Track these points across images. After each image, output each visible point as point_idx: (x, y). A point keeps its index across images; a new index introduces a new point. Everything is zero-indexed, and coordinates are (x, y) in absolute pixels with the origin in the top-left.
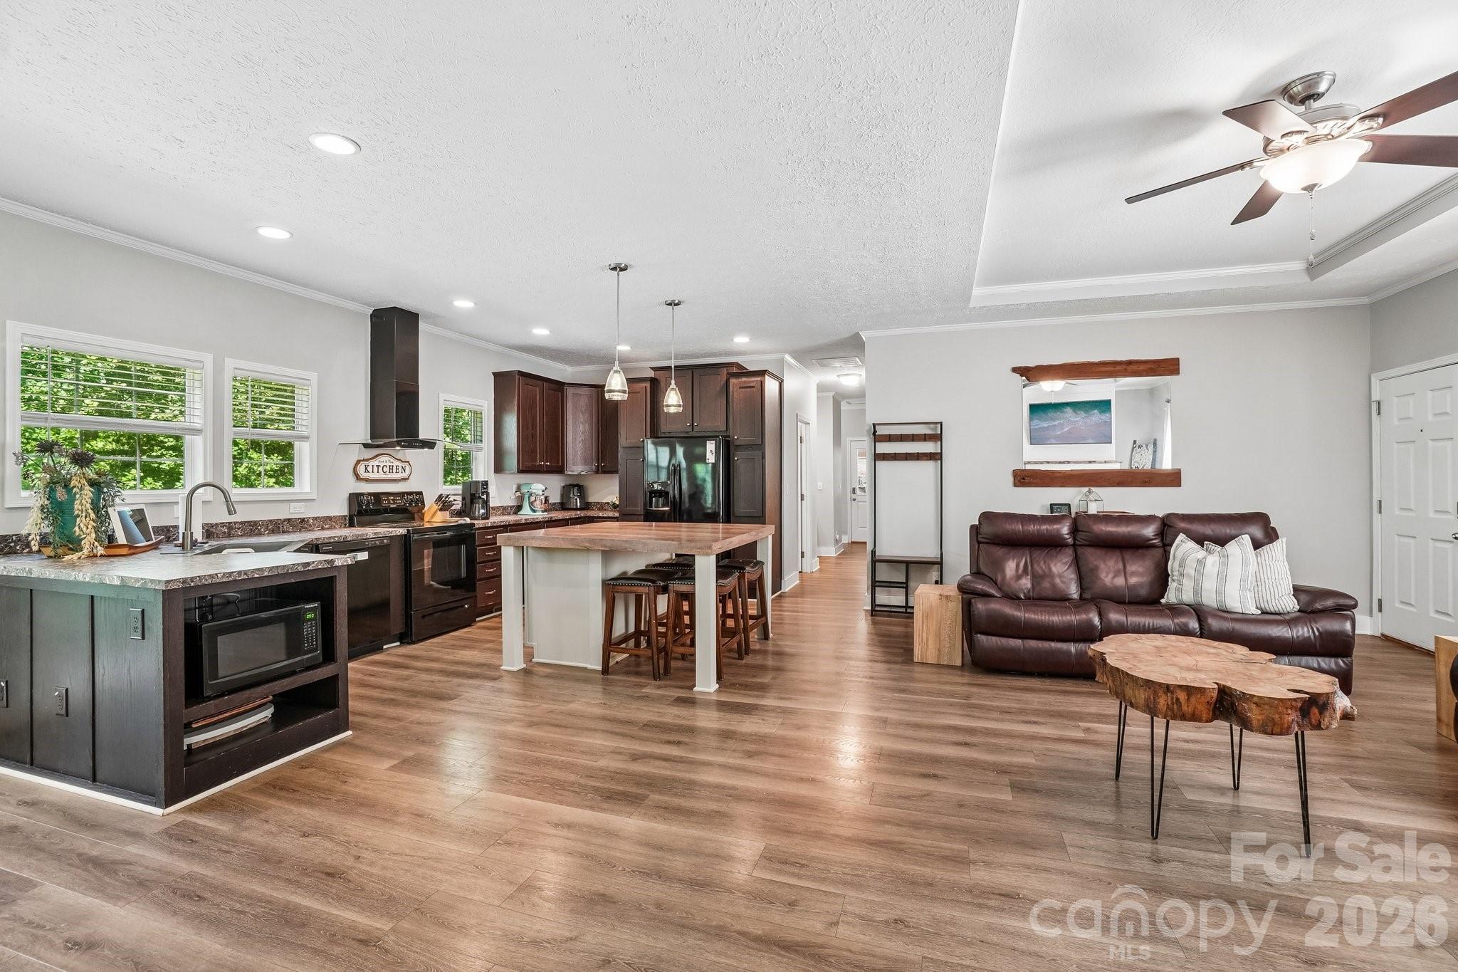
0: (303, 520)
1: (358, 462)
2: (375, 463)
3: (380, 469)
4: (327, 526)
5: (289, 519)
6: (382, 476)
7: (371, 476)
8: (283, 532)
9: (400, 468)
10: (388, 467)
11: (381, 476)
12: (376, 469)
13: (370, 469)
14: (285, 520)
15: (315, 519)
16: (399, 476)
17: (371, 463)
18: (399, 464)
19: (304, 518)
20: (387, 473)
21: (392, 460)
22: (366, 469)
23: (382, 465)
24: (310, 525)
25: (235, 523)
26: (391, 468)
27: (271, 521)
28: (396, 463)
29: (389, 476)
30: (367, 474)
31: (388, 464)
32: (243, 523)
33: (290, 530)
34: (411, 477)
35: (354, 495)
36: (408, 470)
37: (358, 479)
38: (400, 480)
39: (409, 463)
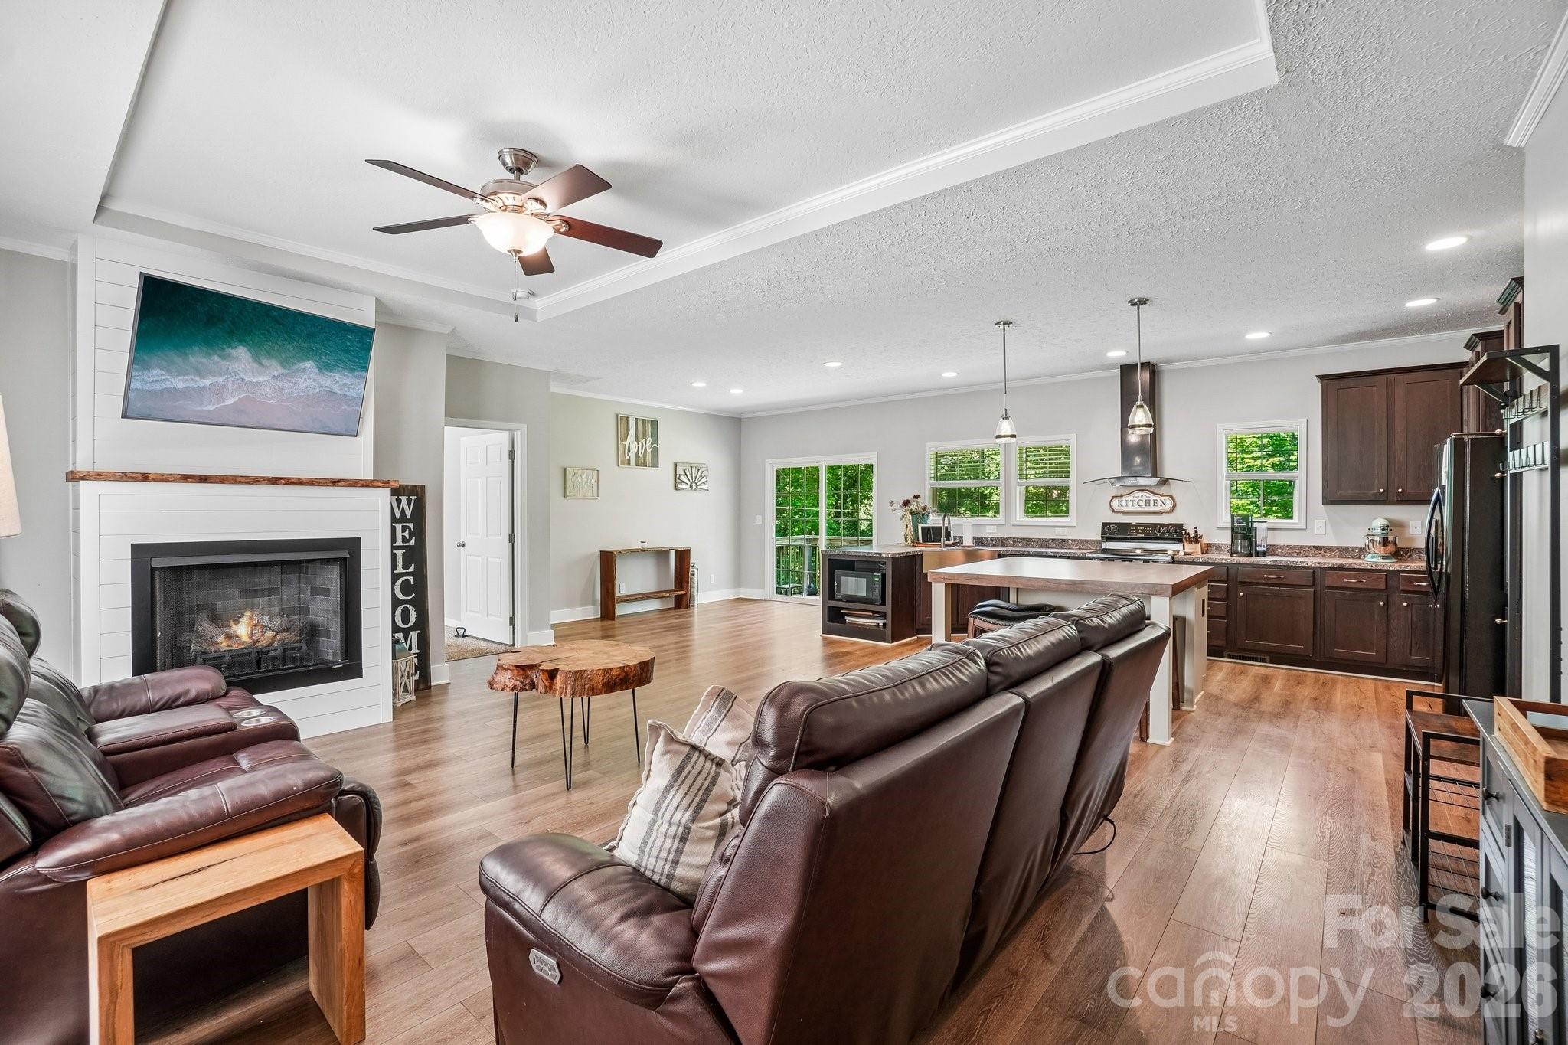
0: (1063, 541)
1: (1114, 497)
2: (1130, 498)
3: (1135, 504)
4: (1084, 547)
5: (1053, 539)
6: (1139, 509)
7: (1125, 509)
8: (1049, 548)
9: (1159, 503)
10: (1144, 501)
11: (1136, 508)
12: (1130, 504)
13: (1123, 503)
14: (1050, 540)
15: (1074, 540)
16: (1158, 509)
17: (1124, 499)
18: (1158, 498)
19: (1066, 539)
20: (1144, 506)
21: (1148, 495)
22: (1119, 503)
23: (1137, 499)
24: (1070, 545)
25: (1018, 538)
26: (1148, 502)
27: (1040, 539)
28: (1153, 497)
29: (1147, 509)
30: (1121, 507)
31: (1144, 498)
32: (1022, 539)
33: (1054, 547)
34: (1178, 510)
35: (1104, 524)
36: (1169, 503)
37: (1114, 511)
38: (1162, 513)
39: (1171, 497)
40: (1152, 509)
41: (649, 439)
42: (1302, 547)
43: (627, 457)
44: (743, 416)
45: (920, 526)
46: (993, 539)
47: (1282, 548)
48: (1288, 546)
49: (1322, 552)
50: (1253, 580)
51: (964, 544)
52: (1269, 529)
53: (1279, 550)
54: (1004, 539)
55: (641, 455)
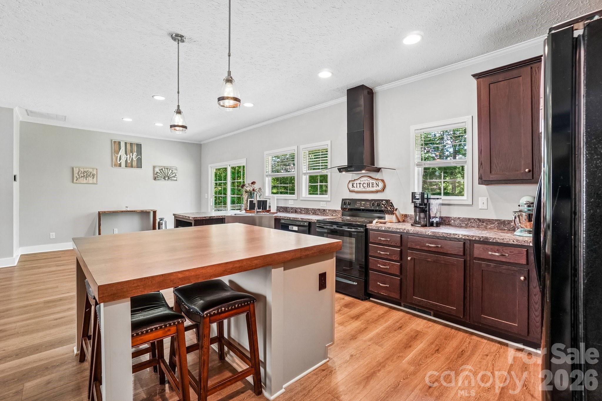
0: (324, 210)
1: (350, 181)
2: (358, 182)
3: (361, 185)
4: (334, 215)
5: (319, 209)
6: (364, 190)
7: (356, 189)
8: (317, 214)
9: (375, 185)
10: (366, 184)
11: (362, 189)
12: (358, 185)
13: (355, 185)
15: (329, 210)
16: (374, 189)
17: (355, 182)
18: (374, 181)
19: (325, 209)
20: (366, 187)
21: (369, 180)
22: (353, 185)
23: (362, 183)
24: (327, 213)
25: (302, 208)
26: (368, 185)
27: (313, 209)
28: (371, 181)
29: (367, 189)
30: (353, 188)
31: (366, 182)
32: (304, 209)
33: (320, 214)
34: (386, 190)
35: (343, 200)
36: (381, 185)
37: (350, 191)
38: (377, 192)
39: (383, 181)
40: (371, 189)
41: (135, 154)
42: (469, 219)
43: (119, 163)
44: (202, 143)
45: (249, 200)
46: (292, 208)
47: (455, 219)
48: (459, 218)
49: (484, 224)
50: (418, 247)
51: (272, 211)
52: (443, 204)
53: (452, 221)
54: (296, 208)
55: (129, 162)
